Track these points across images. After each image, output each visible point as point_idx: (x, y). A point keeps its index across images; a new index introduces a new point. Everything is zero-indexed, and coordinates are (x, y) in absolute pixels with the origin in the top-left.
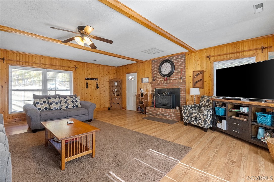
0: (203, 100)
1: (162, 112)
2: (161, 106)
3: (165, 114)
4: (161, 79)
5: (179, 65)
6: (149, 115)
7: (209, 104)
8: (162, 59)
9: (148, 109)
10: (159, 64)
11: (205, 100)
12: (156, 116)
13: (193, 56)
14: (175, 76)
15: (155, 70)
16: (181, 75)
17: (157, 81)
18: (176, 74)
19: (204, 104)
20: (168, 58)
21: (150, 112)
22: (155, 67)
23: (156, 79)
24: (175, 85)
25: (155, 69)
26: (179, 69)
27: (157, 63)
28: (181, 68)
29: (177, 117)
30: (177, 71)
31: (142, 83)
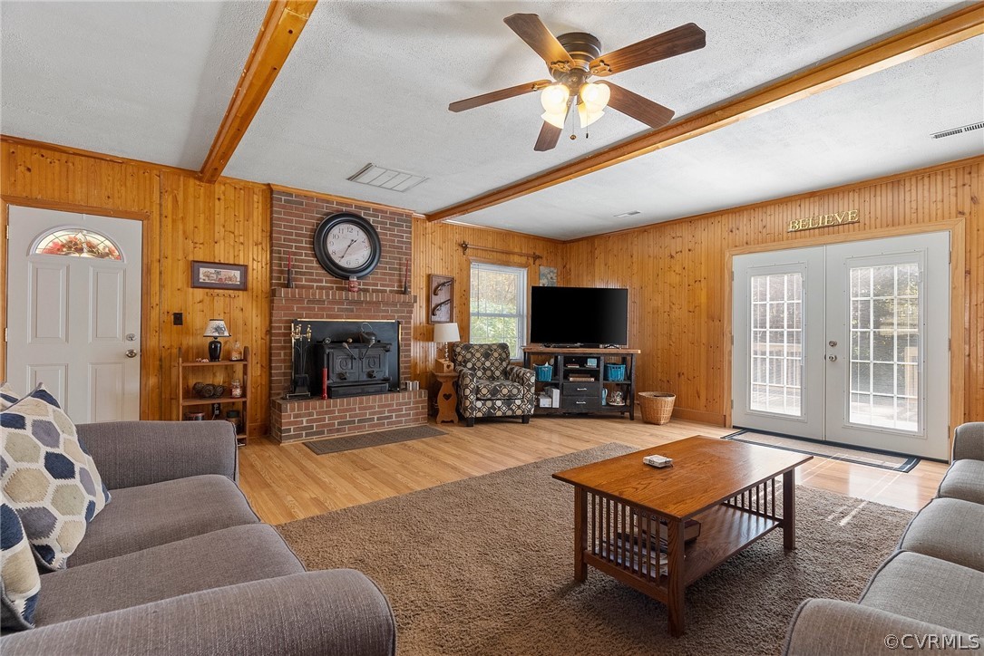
0: (473, 355)
1: (365, 408)
2: (353, 390)
3: (374, 413)
4: (324, 284)
5: (394, 247)
6: (300, 436)
7: (492, 364)
8: (328, 202)
9: (293, 410)
10: (312, 218)
11: (478, 355)
12: (338, 430)
13: (429, 230)
14: (380, 279)
15: (291, 241)
16: (400, 281)
17: (303, 287)
18: (384, 274)
19: (479, 364)
20: (353, 209)
21: (305, 424)
22: (291, 227)
23: (296, 280)
24: (384, 311)
25: (291, 234)
26: (395, 258)
27: (304, 210)
28: (400, 259)
30: (387, 263)
31: (194, 287)
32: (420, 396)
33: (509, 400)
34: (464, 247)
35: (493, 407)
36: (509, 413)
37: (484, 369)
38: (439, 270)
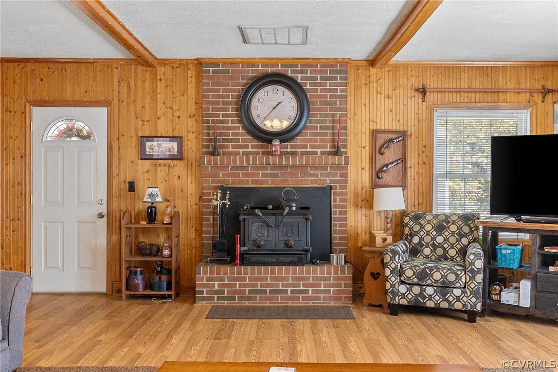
0: (422, 227)
1: (278, 279)
2: (266, 259)
3: (288, 285)
4: (250, 150)
5: (326, 103)
6: (212, 299)
7: (446, 240)
8: (253, 65)
9: (205, 273)
10: (238, 84)
11: (428, 227)
12: (249, 299)
13: (373, 78)
14: (310, 140)
15: (218, 109)
16: (333, 141)
17: (230, 154)
18: (315, 134)
19: (428, 239)
20: (279, 69)
21: (216, 288)
22: (219, 96)
23: (222, 147)
24: (312, 175)
25: (218, 103)
26: (327, 115)
27: (231, 78)
28: (333, 116)
29: (339, 292)
30: (317, 122)
31: (142, 159)
32: (343, 272)
33: (444, 288)
34: (423, 91)
35: (421, 294)
36: (444, 305)
37: (433, 245)
38: (387, 123)
